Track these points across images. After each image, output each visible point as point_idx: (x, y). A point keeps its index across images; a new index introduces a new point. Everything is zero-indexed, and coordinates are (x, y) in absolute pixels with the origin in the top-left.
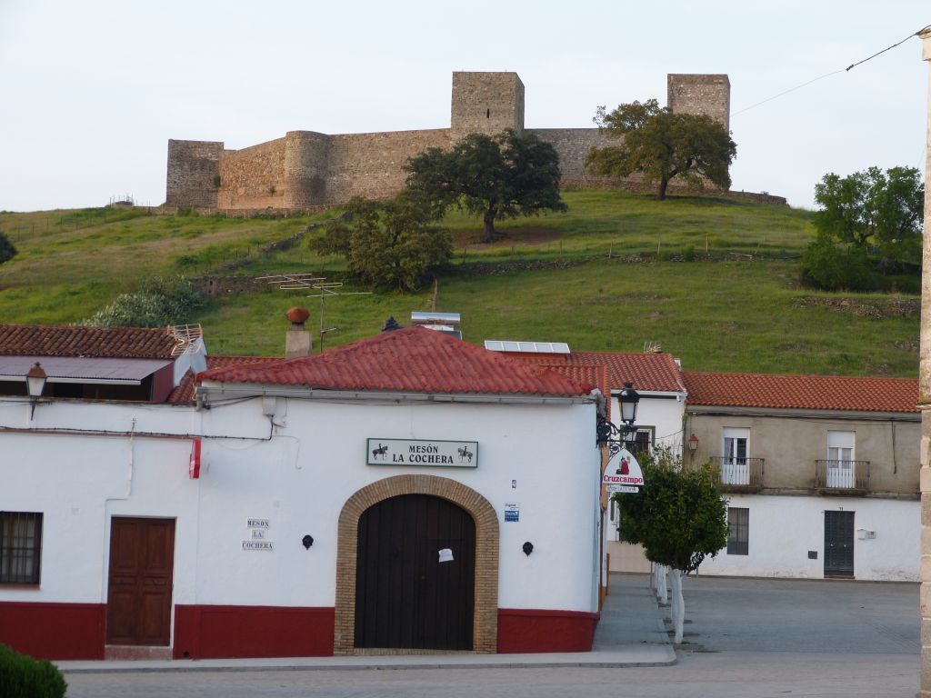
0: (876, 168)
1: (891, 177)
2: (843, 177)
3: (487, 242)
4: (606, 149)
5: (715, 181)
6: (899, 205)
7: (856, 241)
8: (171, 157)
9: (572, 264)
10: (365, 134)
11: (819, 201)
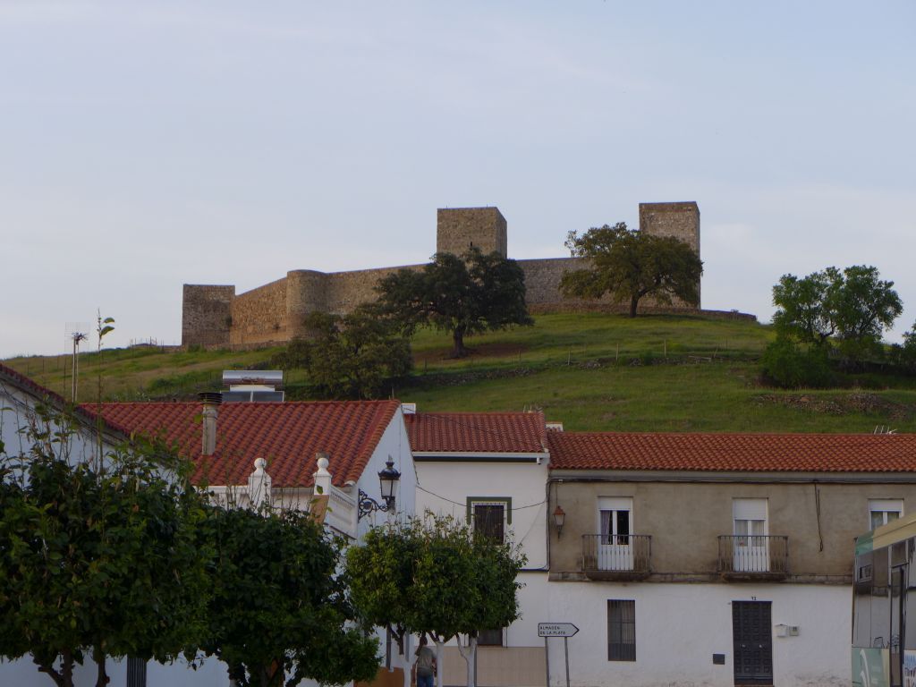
0: (834, 268)
1: (849, 275)
2: (801, 277)
3: (457, 358)
4: (578, 272)
5: (682, 298)
6: (857, 304)
7: (816, 341)
8: (186, 300)
9: (531, 372)
10: (359, 272)
11: (777, 303)
